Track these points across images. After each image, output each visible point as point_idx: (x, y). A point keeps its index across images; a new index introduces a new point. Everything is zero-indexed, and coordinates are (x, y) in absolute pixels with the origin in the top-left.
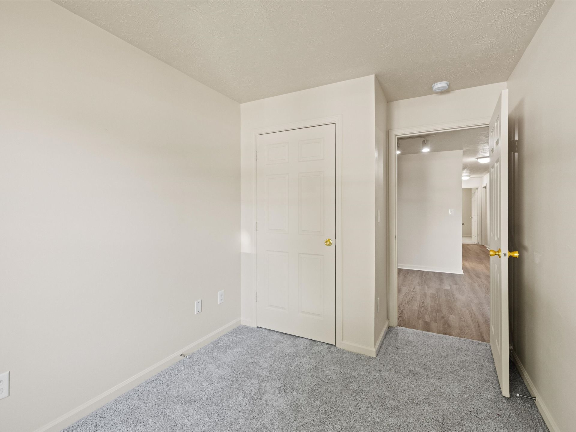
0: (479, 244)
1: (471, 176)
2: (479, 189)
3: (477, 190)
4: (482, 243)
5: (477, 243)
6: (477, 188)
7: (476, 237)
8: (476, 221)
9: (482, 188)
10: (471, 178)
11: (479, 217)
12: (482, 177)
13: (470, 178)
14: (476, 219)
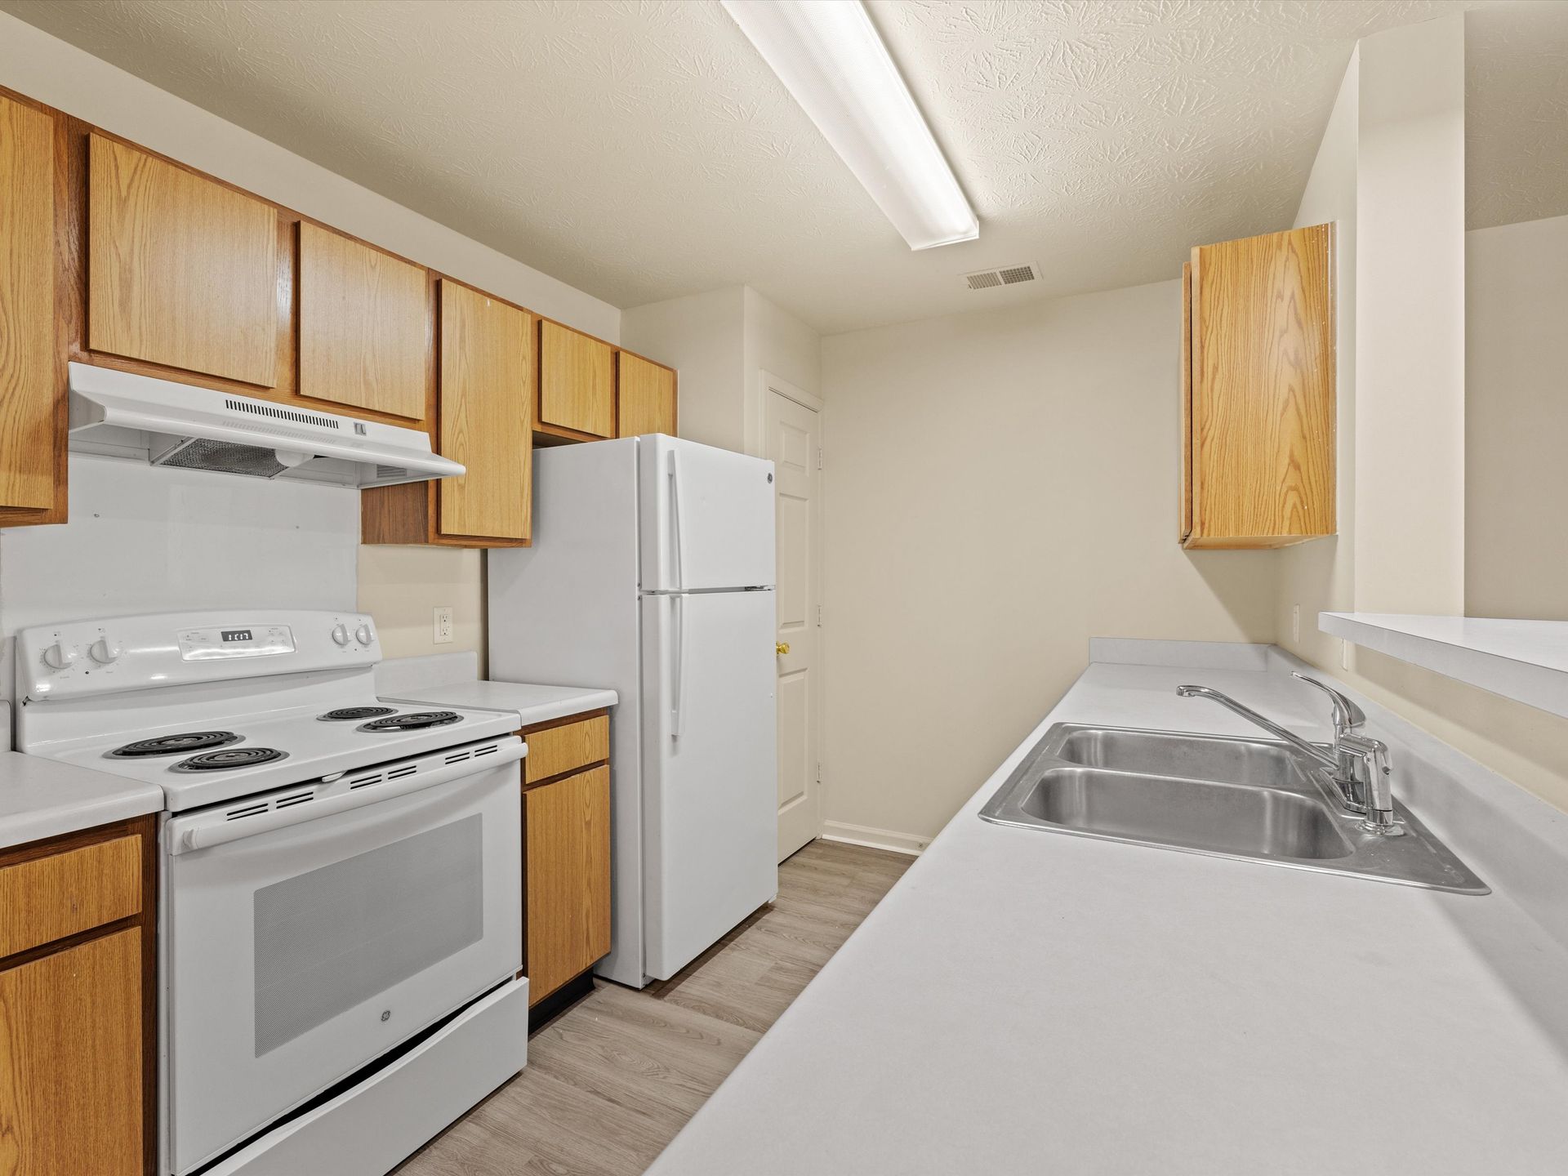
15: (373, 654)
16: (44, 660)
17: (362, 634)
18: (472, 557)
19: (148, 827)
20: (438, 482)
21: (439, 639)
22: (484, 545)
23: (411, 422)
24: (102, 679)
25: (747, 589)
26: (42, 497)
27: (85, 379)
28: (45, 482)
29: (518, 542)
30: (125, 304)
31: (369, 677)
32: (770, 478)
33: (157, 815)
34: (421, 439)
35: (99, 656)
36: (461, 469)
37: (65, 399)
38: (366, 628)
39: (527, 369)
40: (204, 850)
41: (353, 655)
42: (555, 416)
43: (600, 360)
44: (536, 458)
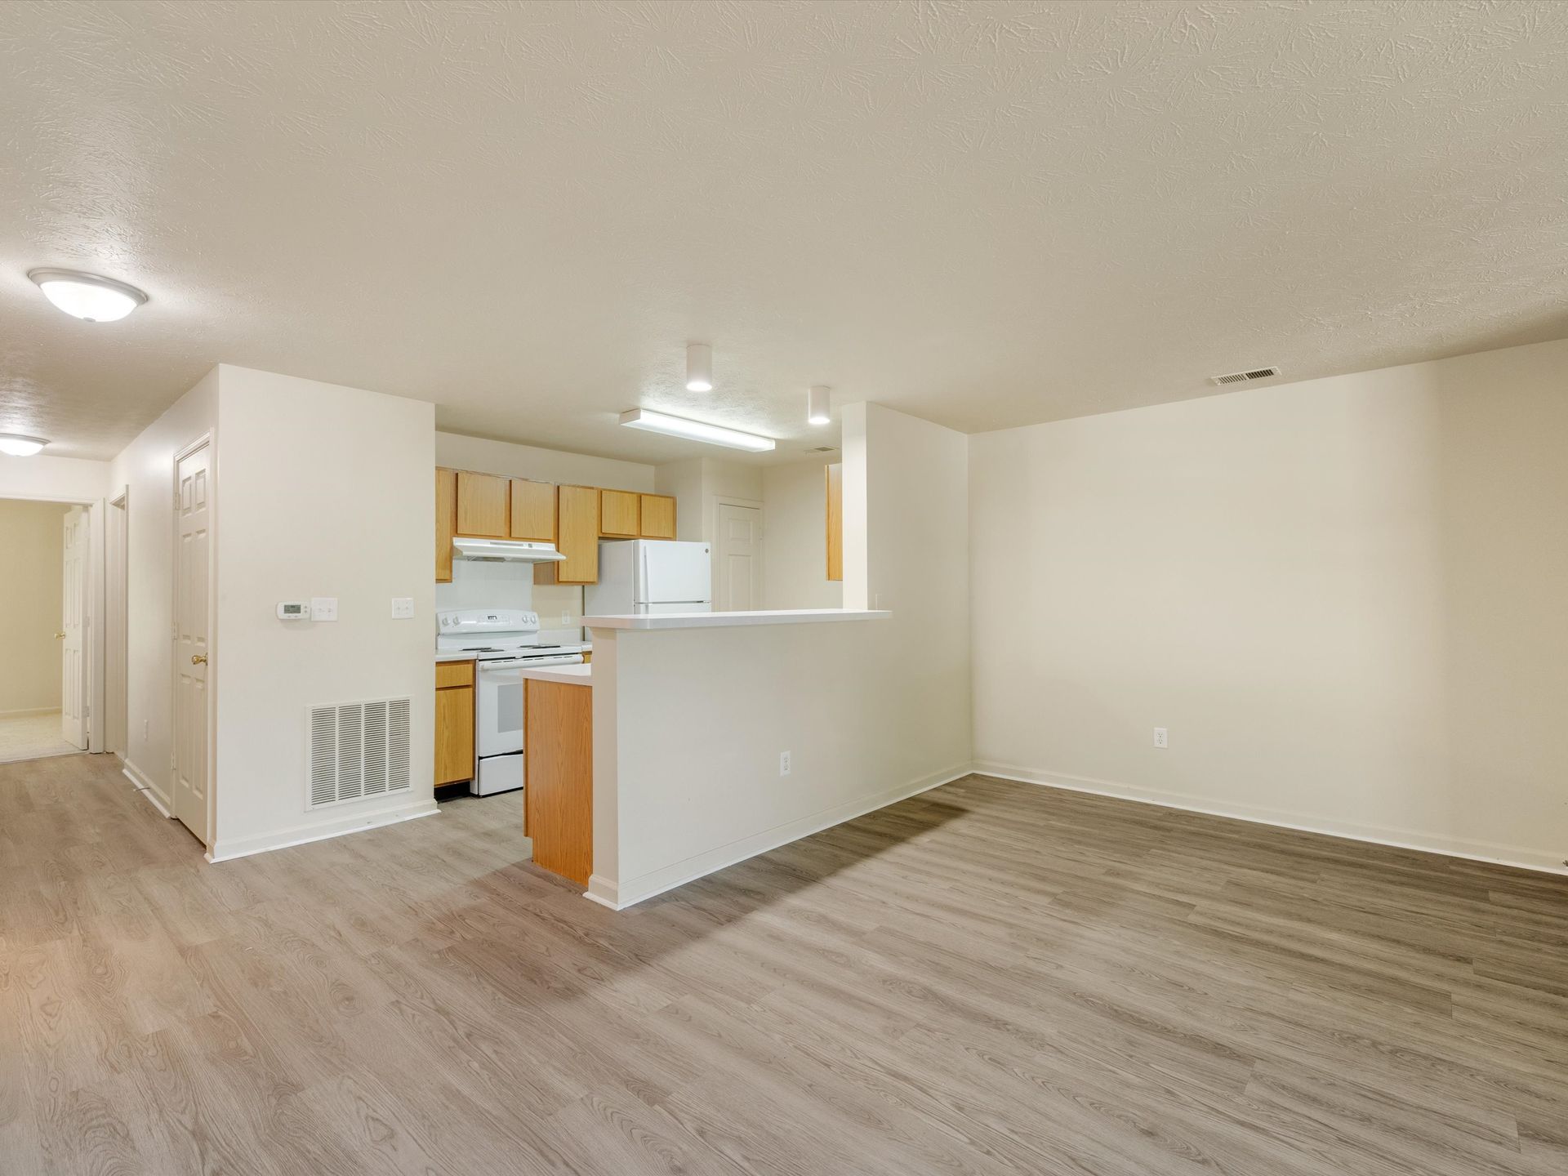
0: (92, 750)
1: (48, 446)
2: (96, 511)
3: (84, 515)
4: (104, 746)
5: (81, 745)
6: (86, 507)
7: (79, 722)
8: (81, 649)
9: (110, 508)
10: (51, 453)
11: (91, 631)
12: (109, 459)
13: (43, 453)
14: (81, 639)
15: (537, 626)
16: (443, 623)
17: (533, 619)
18: (578, 589)
19: (474, 662)
20: (558, 562)
21: (564, 623)
22: (583, 585)
23: (548, 541)
24: (457, 629)
25: (698, 602)
26: (447, 577)
27: (458, 542)
28: (448, 572)
29: (592, 583)
30: (466, 519)
31: (535, 636)
32: (707, 551)
33: (475, 660)
34: (551, 547)
35: (456, 622)
36: (564, 558)
37: (452, 547)
38: (534, 617)
39: (595, 512)
40: (488, 670)
41: (529, 627)
42: (608, 529)
43: (631, 501)
44: (600, 547)
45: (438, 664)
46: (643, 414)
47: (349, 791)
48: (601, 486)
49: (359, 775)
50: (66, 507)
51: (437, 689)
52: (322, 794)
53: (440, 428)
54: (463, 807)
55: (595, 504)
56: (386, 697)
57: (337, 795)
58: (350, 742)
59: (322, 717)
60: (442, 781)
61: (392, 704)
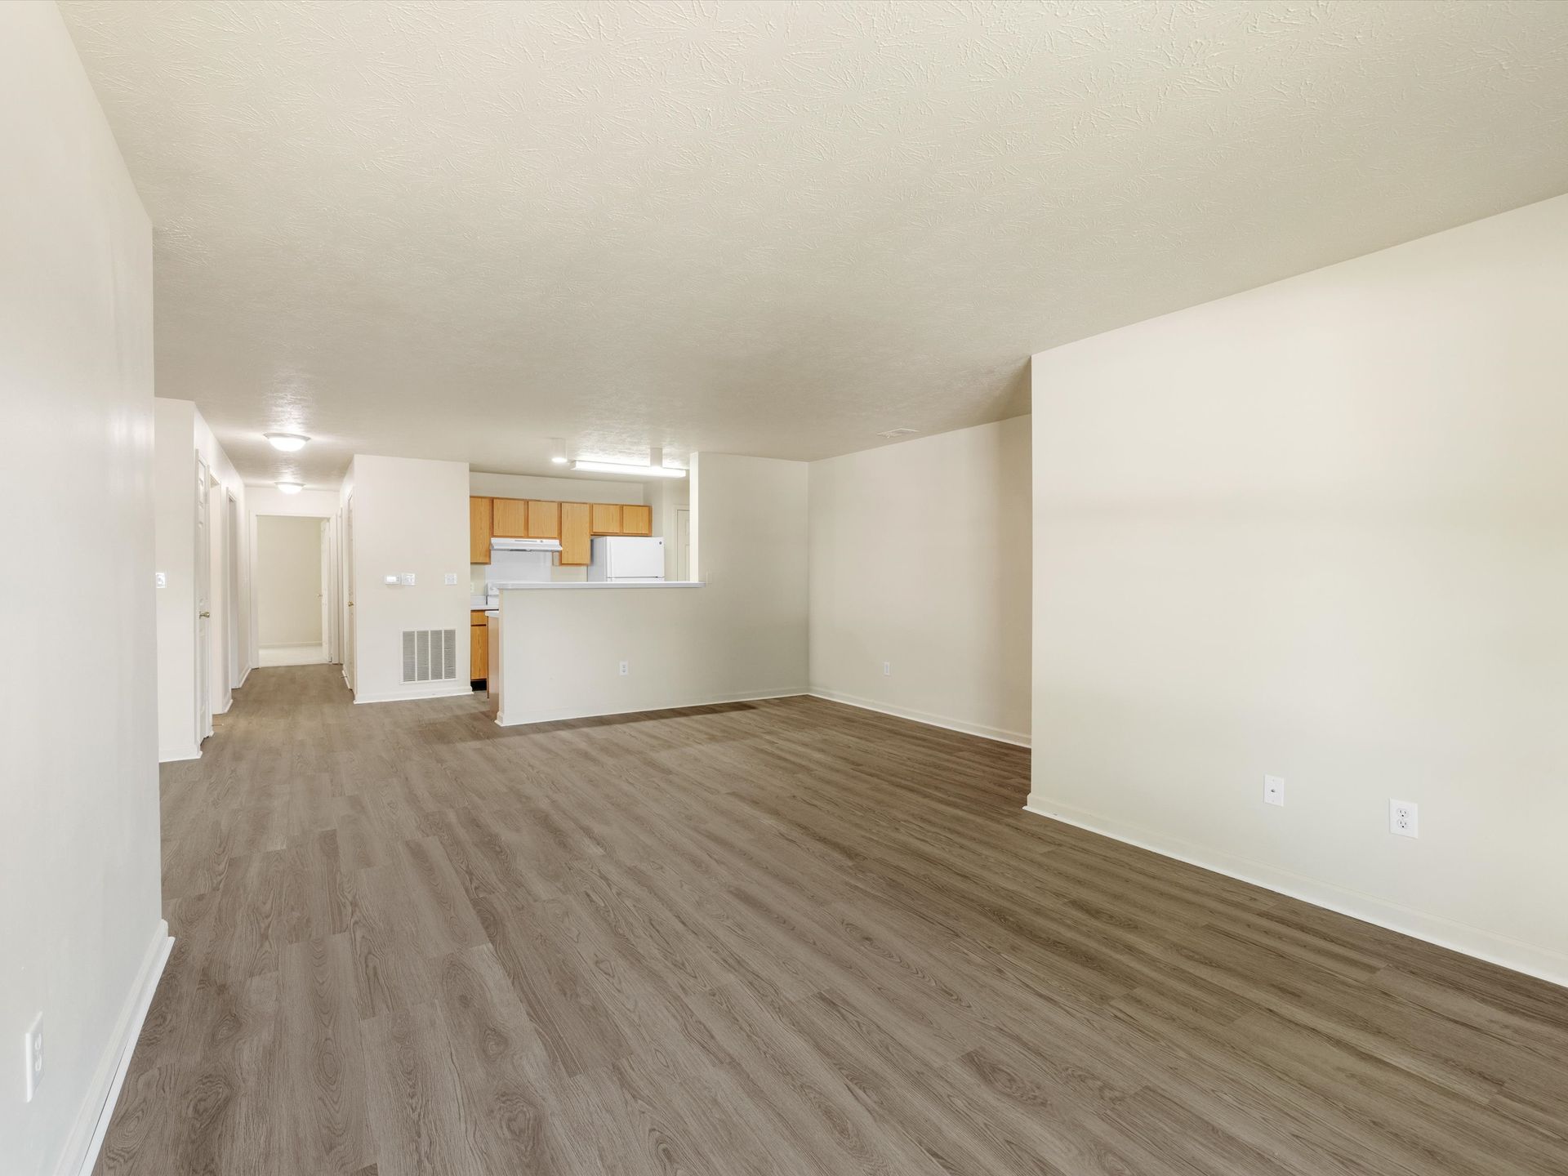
1: (305, 487)
2: (333, 522)
3: (328, 523)
6: (328, 519)
10: (306, 490)
16: (491, 588)
20: (562, 551)
23: (555, 538)
26: (488, 561)
27: (494, 541)
28: (488, 559)
29: (588, 564)
30: (498, 527)
32: (661, 543)
34: (557, 542)
36: (566, 548)
37: (489, 544)
39: (588, 519)
42: (597, 529)
43: (615, 511)
44: (592, 541)
45: (473, 611)
46: (577, 463)
47: (423, 676)
48: (592, 501)
49: (428, 669)
50: (321, 519)
51: (472, 626)
52: (408, 676)
53: (471, 470)
54: (482, 694)
55: (587, 513)
56: (443, 627)
57: (416, 678)
58: (423, 651)
59: (408, 637)
60: (473, 678)
61: (446, 631)
